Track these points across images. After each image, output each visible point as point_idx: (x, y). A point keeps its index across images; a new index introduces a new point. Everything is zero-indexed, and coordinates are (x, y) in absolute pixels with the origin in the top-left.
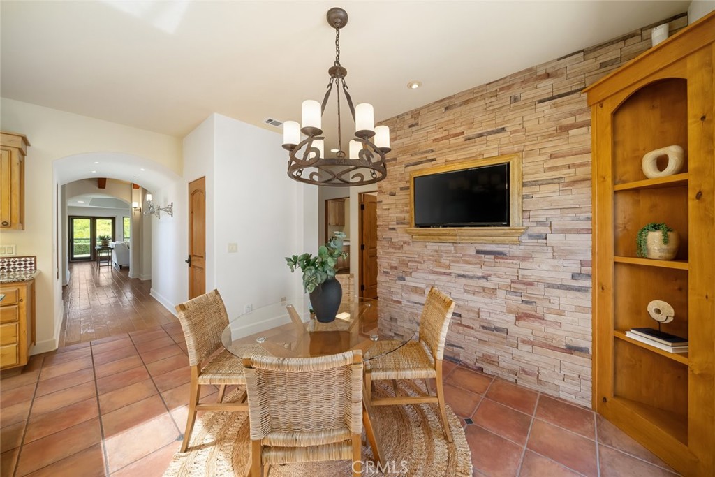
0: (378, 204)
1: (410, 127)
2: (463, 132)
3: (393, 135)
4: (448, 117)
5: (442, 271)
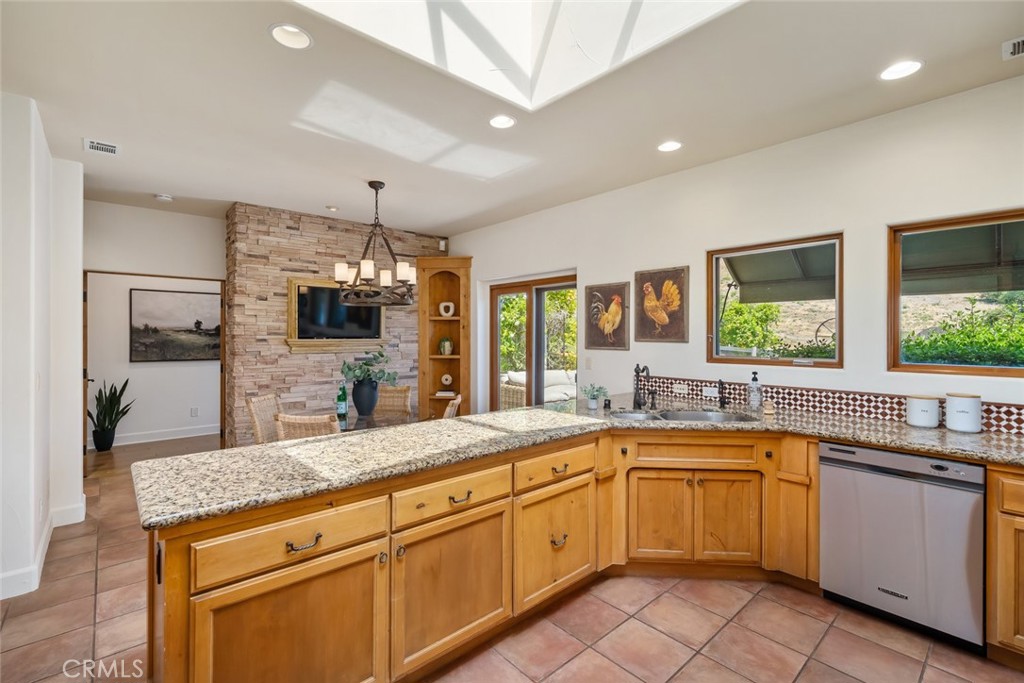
0: (236, 308)
1: (288, 228)
2: (345, 256)
3: (263, 228)
4: (331, 236)
5: (325, 380)
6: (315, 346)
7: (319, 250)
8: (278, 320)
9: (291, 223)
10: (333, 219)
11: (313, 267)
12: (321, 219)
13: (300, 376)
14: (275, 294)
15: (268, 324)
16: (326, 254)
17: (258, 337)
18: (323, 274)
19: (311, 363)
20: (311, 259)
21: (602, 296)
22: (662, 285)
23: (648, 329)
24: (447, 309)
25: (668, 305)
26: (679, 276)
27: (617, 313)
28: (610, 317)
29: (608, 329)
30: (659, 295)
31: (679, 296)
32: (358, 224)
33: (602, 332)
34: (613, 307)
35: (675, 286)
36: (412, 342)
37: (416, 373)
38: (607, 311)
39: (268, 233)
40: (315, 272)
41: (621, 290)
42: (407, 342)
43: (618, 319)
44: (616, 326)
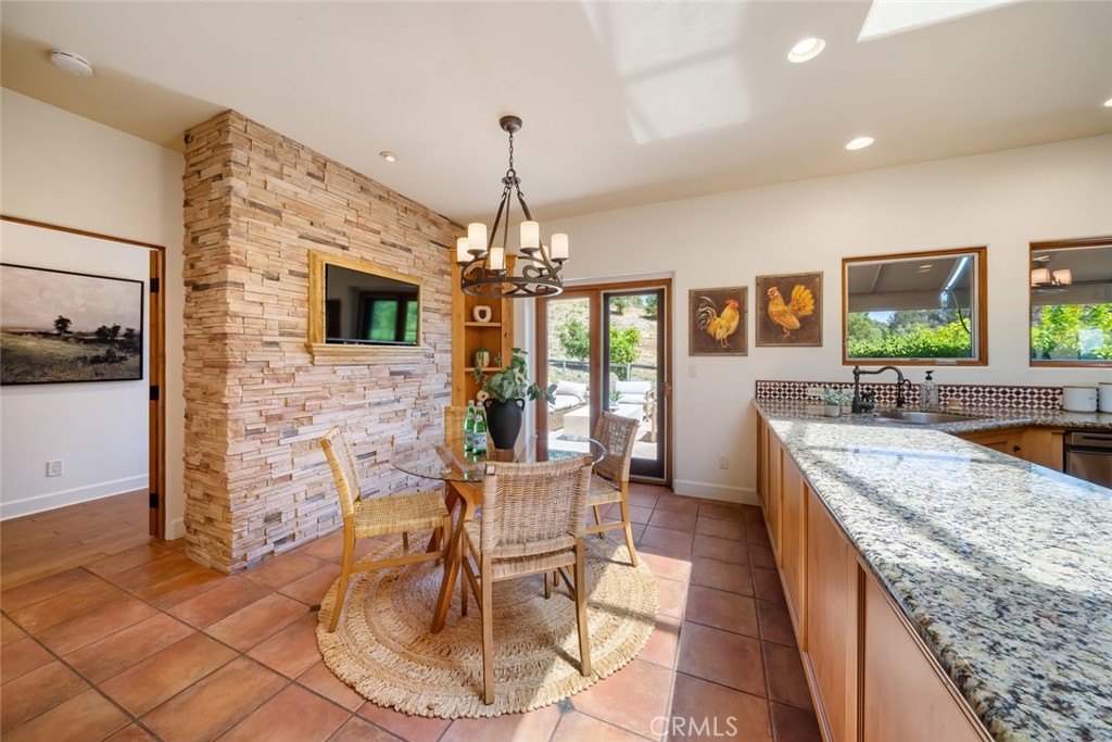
0: (229, 288)
1: (309, 174)
2: (379, 233)
3: (275, 166)
4: (362, 201)
5: (357, 403)
6: (346, 354)
7: (348, 218)
8: (295, 314)
9: (313, 169)
10: (366, 178)
11: (342, 241)
12: (351, 174)
13: (325, 398)
14: (291, 273)
15: (280, 318)
16: (358, 225)
17: (266, 339)
18: (353, 252)
19: (339, 380)
20: (340, 229)
22: (792, 289)
23: (771, 332)
24: (483, 314)
25: (799, 310)
26: (812, 282)
27: (733, 318)
28: (723, 323)
29: (721, 334)
30: (787, 300)
31: (813, 301)
32: (393, 192)
33: (712, 339)
34: (727, 312)
35: (808, 291)
36: (446, 352)
37: (449, 389)
38: (719, 316)
39: (280, 175)
40: (344, 248)
41: (738, 295)
42: (441, 351)
43: (734, 324)
44: (731, 331)
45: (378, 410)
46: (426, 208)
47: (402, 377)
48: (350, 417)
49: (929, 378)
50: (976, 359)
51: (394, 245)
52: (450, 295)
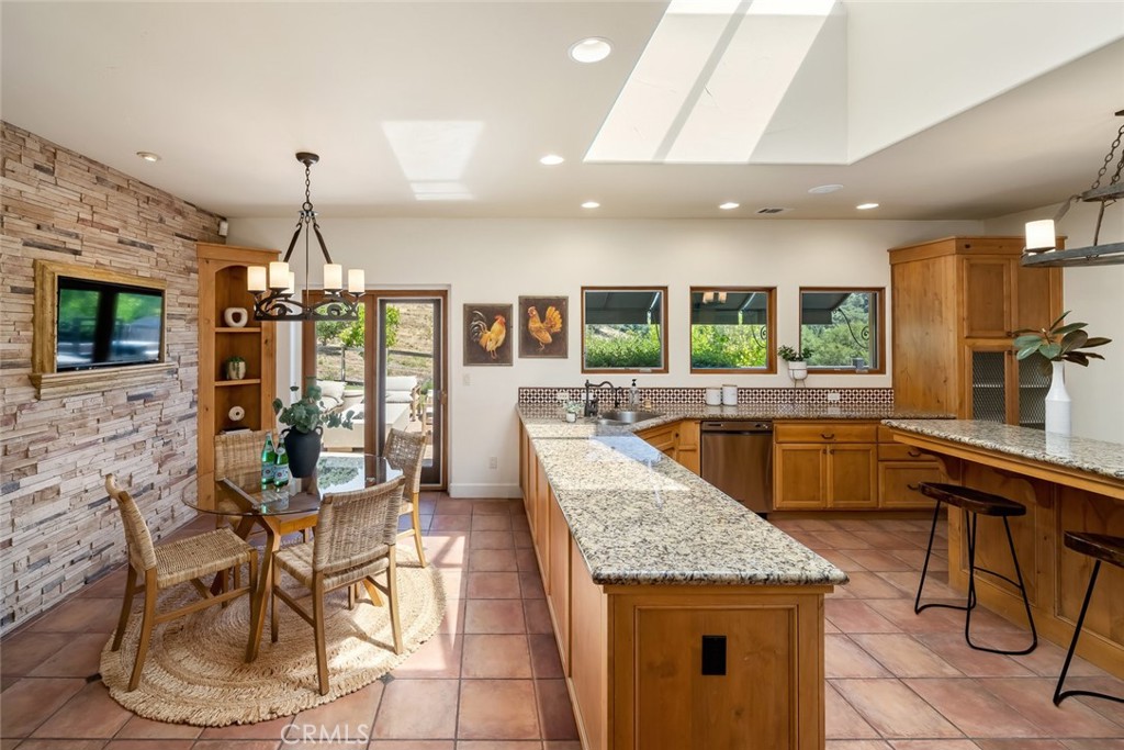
1: (36, 167)
2: (116, 230)
4: (98, 194)
5: (88, 440)
6: (79, 382)
7: (81, 215)
9: (41, 160)
10: (102, 166)
11: (74, 244)
12: (87, 163)
13: (52, 439)
14: (14, 290)
15: (0, 347)
16: (93, 224)
18: (88, 257)
19: (68, 415)
20: (71, 230)
21: (482, 316)
22: (546, 310)
23: (531, 346)
24: (237, 317)
25: (551, 327)
26: (560, 304)
27: (501, 332)
28: (493, 336)
29: (491, 346)
30: (543, 319)
31: (561, 320)
32: (134, 180)
33: (484, 350)
34: (496, 326)
35: (557, 312)
36: (192, 364)
37: (195, 409)
38: (489, 330)
40: (76, 253)
41: (505, 311)
42: (186, 365)
43: (502, 337)
44: (499, 344)
45: (113, 445)
46: (169, 196)
47: (142, 401)
48: (80, 459)
49: (634, 385)
50: (662, 368)
51: (133, 244)
52: (196, 296)
